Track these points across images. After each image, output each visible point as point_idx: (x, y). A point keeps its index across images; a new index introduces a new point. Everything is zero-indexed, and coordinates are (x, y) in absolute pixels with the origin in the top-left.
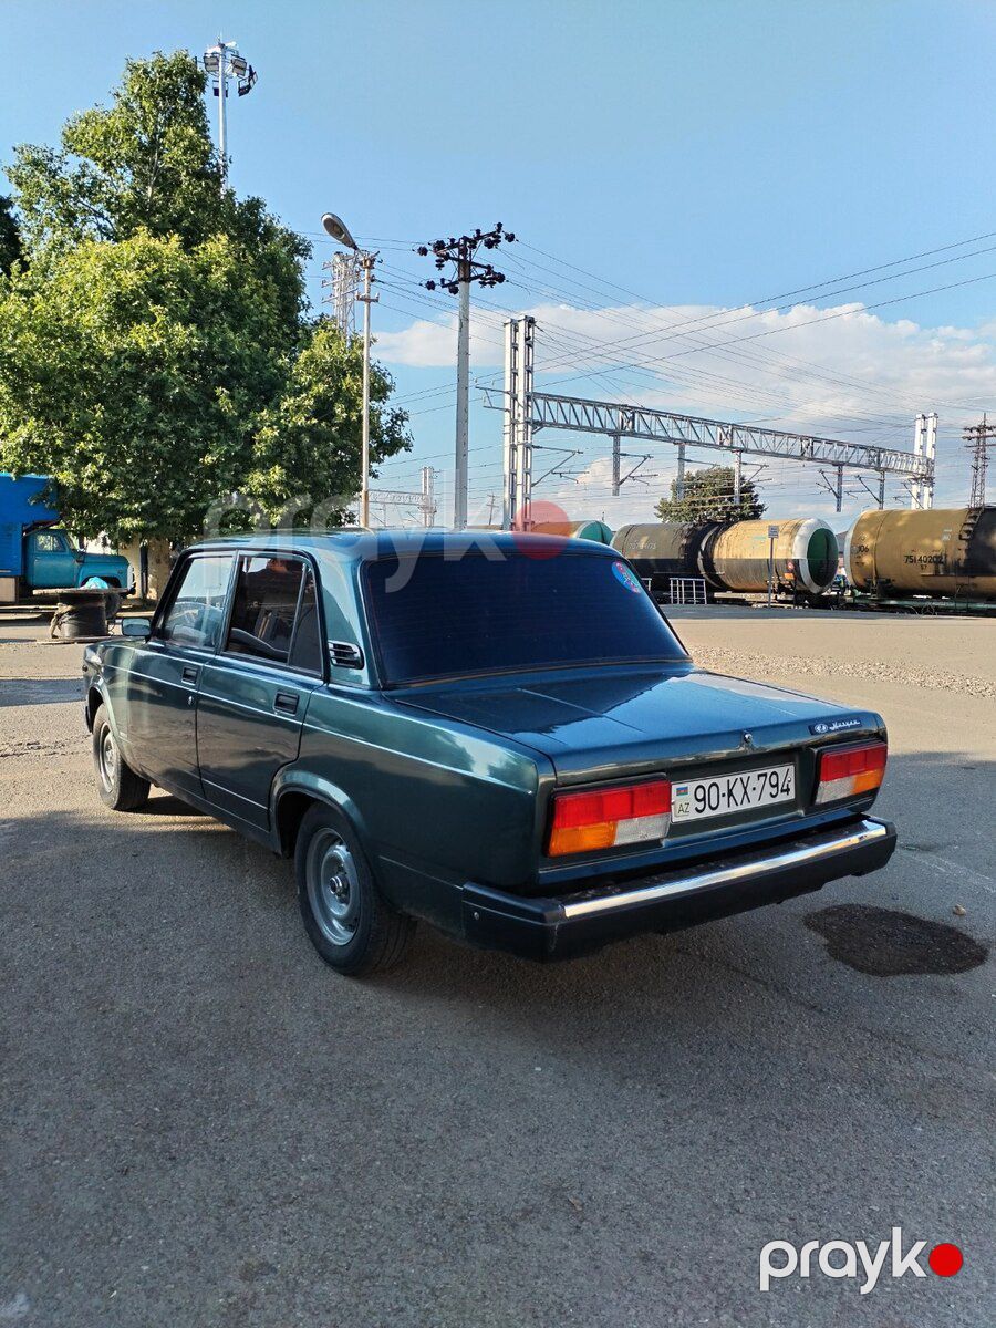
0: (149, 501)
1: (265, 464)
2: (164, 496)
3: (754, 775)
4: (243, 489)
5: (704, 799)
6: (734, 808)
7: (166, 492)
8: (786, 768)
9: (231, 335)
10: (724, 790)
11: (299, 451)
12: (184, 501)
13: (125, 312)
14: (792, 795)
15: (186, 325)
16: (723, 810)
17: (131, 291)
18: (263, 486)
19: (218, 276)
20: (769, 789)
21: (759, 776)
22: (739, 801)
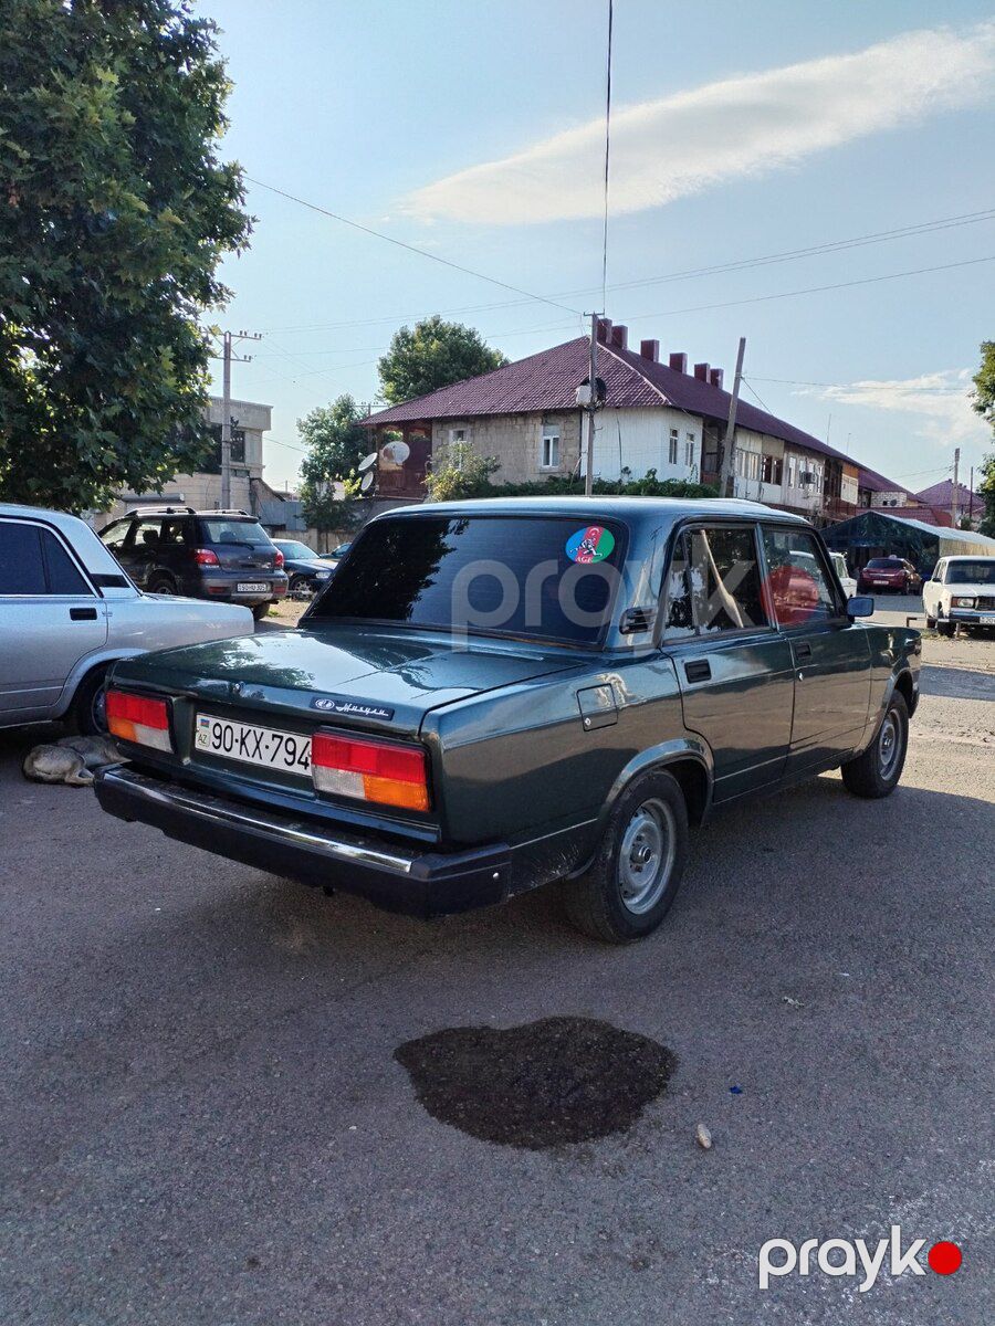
3: (268, 733)
5: (220, 737)
6: (244, 758)
10: (237, 736)
14: (309, 772)
16: (234, 754)
20: (282, 754)
21: (274, 736)
22: (251, 753)
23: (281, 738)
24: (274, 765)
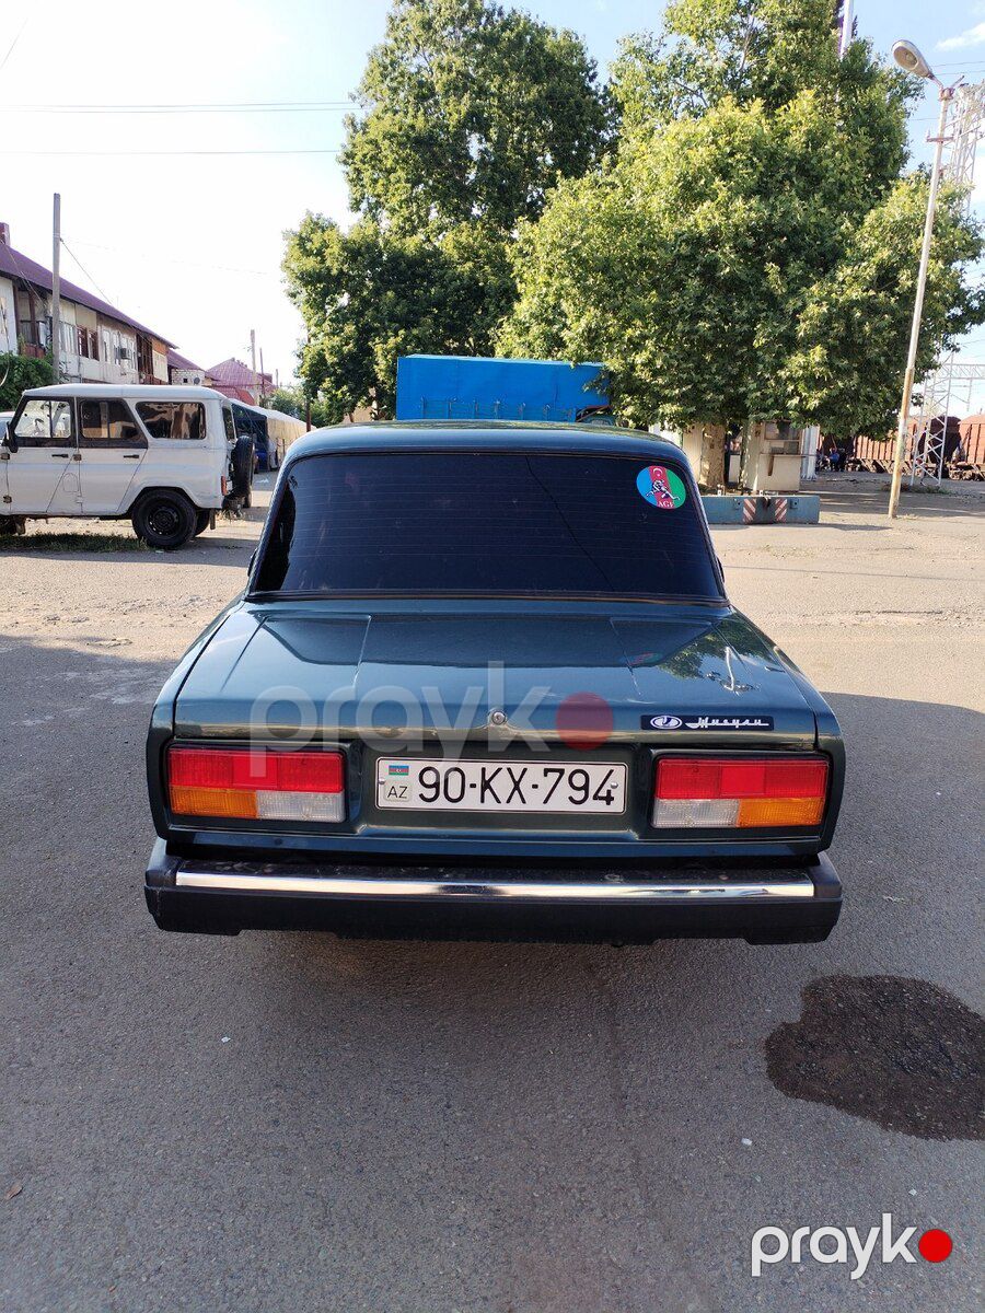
0: (690, 387)
1: (807, 344)
2: (704, 381)
3: (536, 768)
4: (783, 373)
5: (436, 785)
6: (490, 805)
7: (707, 377)
8: (606, 769)
9: (796, 203)
10: (474, 779)
11: (848, 327)
12: (724, 385)
13: (691, 192)
14: (618, 806)
15: (747, 198)
16: (471, 802)
17: (699, 168)
18: (805, 368)
19: (796, 140)
20: (566, 792)
21: (546, 771)
22: (503, 797)
23: (562, 772)
24: (552, 806)
